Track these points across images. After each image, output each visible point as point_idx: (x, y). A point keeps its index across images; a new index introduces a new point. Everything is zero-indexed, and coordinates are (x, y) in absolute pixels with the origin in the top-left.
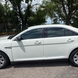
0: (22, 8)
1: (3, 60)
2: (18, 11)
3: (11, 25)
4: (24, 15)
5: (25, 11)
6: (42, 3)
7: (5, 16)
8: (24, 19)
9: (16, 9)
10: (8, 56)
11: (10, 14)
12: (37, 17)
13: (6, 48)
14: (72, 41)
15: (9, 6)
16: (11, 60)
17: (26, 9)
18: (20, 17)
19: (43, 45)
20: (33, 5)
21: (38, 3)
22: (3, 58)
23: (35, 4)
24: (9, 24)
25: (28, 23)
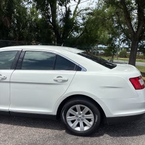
6: (97, 6)
14: (64, 81)
19: (10, 82)
20: (81, 11)
21: (90, 6)
23: (85, 8)
24: (34, 43)
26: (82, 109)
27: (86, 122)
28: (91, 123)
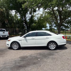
0: (27, 18)
1: (17, 46)
2: (24, 19)
3: (18, 30)
4: (28, 23)
5: (29, 19)
6: (42, 13)
7: (14, 23)
8: (28, 25)
9: (23, 18)
10: (20, 44)
11: (18, 22)
12: (38, 24)
13: (19, 40)
15: (18, 16)
16: (21, 46)
17: (30, 18)
18: (25, 24)
19: (35, 39)
20: (36, 15)
21: (39, 13)
22: (18, 45)
24: (17, 29)
25: (31, 28)
26: (53, 44)
27: (54, 47)
28: (55, 47)
